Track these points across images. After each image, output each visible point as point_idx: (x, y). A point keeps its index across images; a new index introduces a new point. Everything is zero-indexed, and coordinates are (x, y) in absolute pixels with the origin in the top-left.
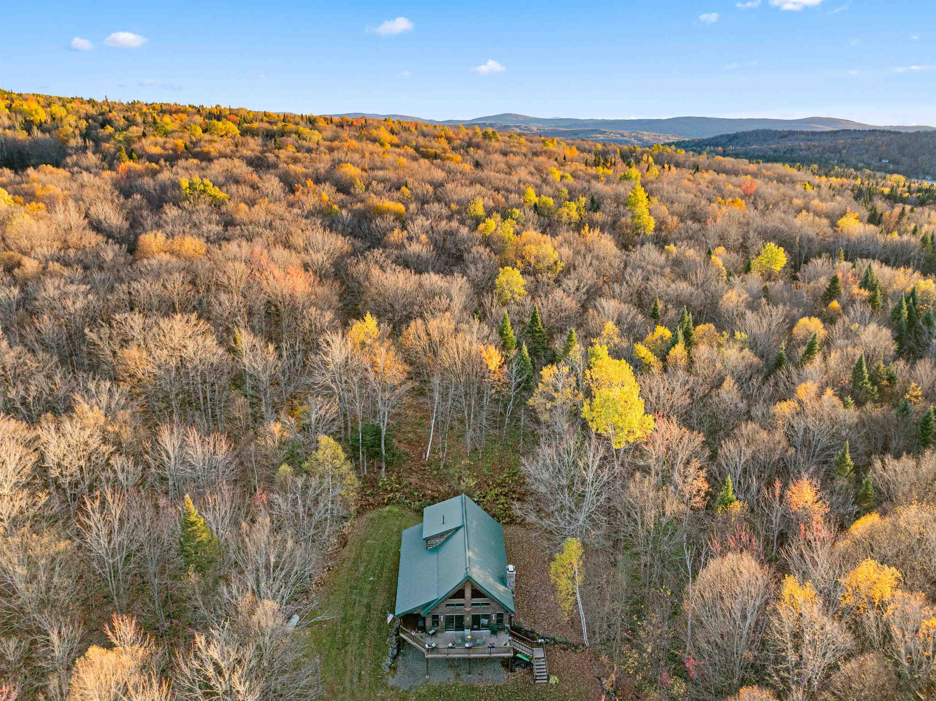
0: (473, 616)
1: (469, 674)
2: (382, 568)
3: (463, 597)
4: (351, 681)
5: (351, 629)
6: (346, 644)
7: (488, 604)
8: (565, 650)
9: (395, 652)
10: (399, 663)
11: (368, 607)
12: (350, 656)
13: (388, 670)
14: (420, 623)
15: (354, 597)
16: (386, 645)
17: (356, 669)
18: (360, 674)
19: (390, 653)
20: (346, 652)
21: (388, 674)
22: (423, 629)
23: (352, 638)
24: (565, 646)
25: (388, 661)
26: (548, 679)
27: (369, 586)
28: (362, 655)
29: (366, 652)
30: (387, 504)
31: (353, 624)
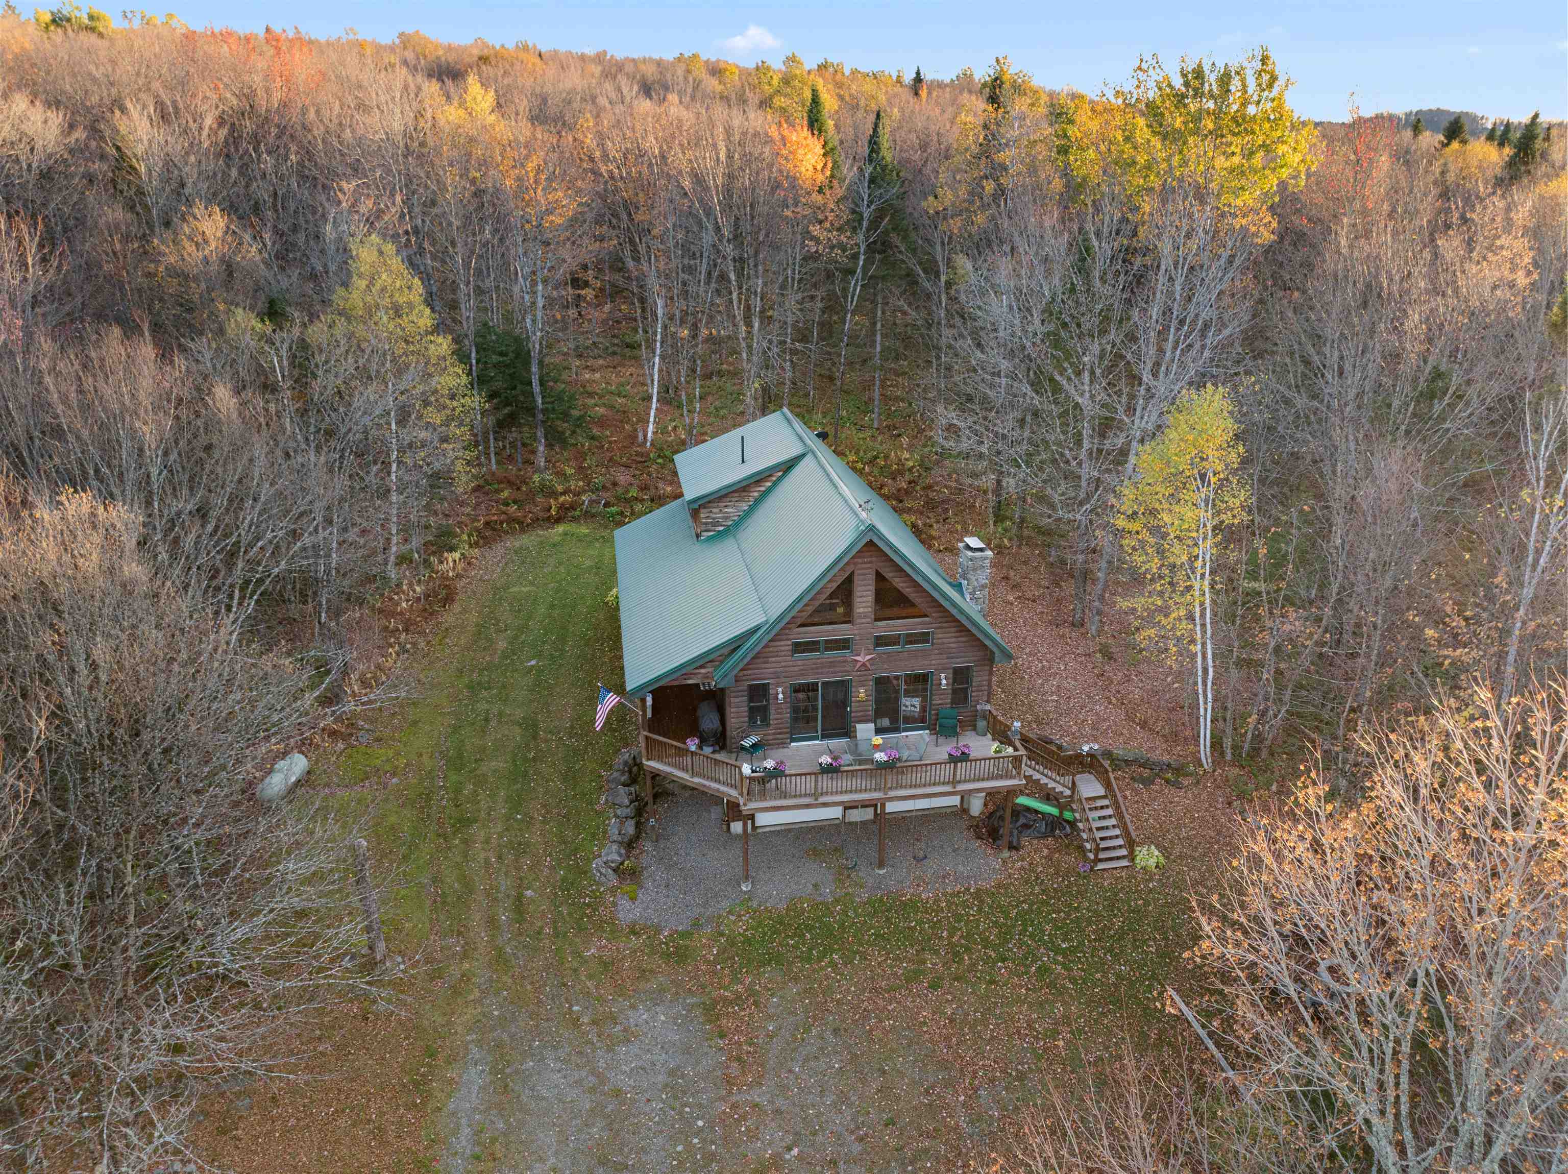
0: (879, 681)
1: (881, 865)
2: (562, 639)
3: (848, 618)
4: (492, 922)
5: (480, 781)
6: (465, 822)
7: (924, 638)
8: (1148, 782)
9: (630, 828)
10: (644, 860)
11: (531, 726)
12: (479, 852)
13: (613, 880)
14: (709, 721)
15: (482, 706)
16: (598, 814)
17: (505, 884)
18: (519, 898)
19: (613, 832)
20: (465, 842)
21: (613, 891)
22: (721, 741)
23: (483, 805)
24: (1146, 773)
25: (613, 853)
26: (1131, 857)
27: (529, 680)
28: (521, 849)
29: (534, 837)
30: (558, 520)
31: (484, 768)
